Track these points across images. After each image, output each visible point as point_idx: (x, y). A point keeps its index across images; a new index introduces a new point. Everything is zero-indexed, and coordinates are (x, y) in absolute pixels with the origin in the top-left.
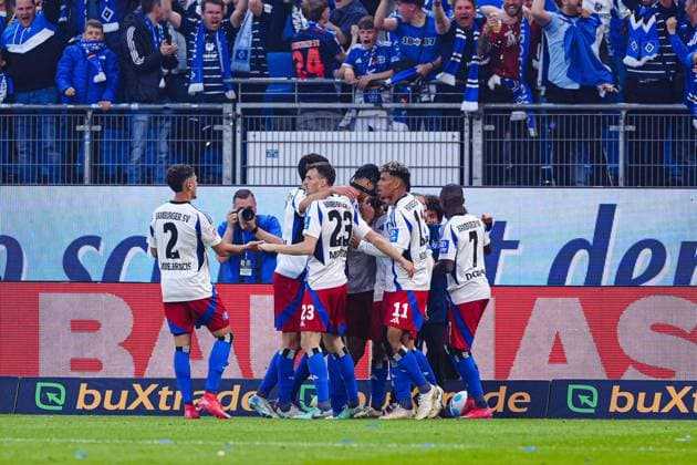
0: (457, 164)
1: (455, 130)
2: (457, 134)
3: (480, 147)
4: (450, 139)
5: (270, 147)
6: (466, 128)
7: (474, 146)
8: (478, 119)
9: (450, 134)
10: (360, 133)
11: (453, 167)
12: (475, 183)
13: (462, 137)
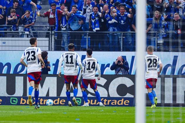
0: (48, 45)
1: (48, 37)
2: (48, 38)
3: (54, 41)
4: (46, 39)
5: (3, 41)
6: (50, 37)
7: (52, 41)
8: (53, 35)
9: (46, 38)
10: (25, 38)
11: (47, 46)
12: (52, 50)
13: (49, 39)
